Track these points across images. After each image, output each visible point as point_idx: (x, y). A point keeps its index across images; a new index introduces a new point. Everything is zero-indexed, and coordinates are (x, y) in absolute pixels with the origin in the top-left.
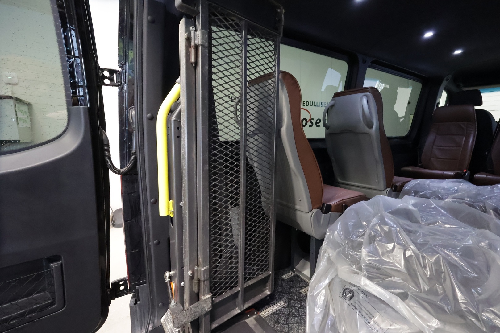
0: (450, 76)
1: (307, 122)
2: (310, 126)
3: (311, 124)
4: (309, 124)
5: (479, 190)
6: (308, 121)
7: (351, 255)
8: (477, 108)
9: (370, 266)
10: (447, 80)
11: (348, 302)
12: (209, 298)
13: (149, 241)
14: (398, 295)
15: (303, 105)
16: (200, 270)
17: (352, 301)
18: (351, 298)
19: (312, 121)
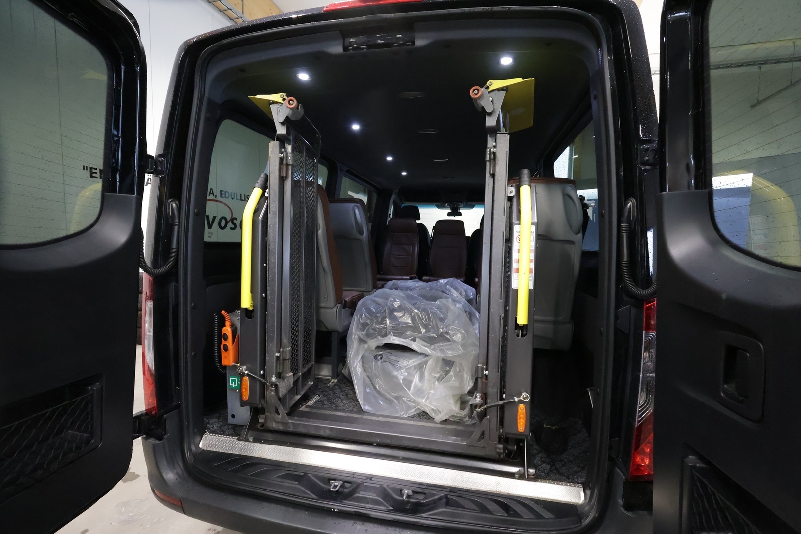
0: (397, 191)
1: (227, 223)
2: (232, 229)
3: (233, 226)
4: (230, 225)
5: (430, 285)
6: (229, 221)
7: (378, 328)
8: (418, 221)
9: (393, 329)
10: (395, 194)
11: (380, 361)
12: (291, 376)
13: (187, 353)
14: (411, 340)
15: (221, 197)
16: (286, 351)
17: (382, 360)
18: (381, 359)
19: (235, 221)
